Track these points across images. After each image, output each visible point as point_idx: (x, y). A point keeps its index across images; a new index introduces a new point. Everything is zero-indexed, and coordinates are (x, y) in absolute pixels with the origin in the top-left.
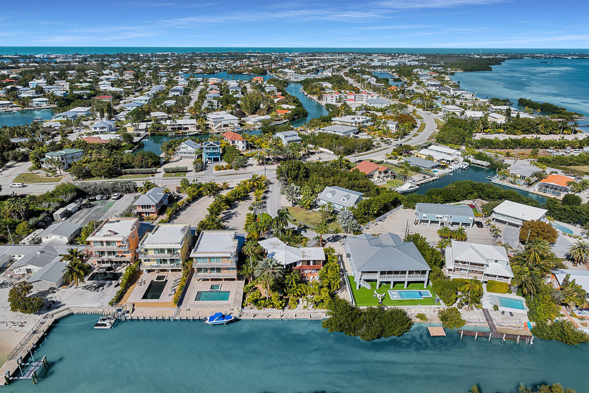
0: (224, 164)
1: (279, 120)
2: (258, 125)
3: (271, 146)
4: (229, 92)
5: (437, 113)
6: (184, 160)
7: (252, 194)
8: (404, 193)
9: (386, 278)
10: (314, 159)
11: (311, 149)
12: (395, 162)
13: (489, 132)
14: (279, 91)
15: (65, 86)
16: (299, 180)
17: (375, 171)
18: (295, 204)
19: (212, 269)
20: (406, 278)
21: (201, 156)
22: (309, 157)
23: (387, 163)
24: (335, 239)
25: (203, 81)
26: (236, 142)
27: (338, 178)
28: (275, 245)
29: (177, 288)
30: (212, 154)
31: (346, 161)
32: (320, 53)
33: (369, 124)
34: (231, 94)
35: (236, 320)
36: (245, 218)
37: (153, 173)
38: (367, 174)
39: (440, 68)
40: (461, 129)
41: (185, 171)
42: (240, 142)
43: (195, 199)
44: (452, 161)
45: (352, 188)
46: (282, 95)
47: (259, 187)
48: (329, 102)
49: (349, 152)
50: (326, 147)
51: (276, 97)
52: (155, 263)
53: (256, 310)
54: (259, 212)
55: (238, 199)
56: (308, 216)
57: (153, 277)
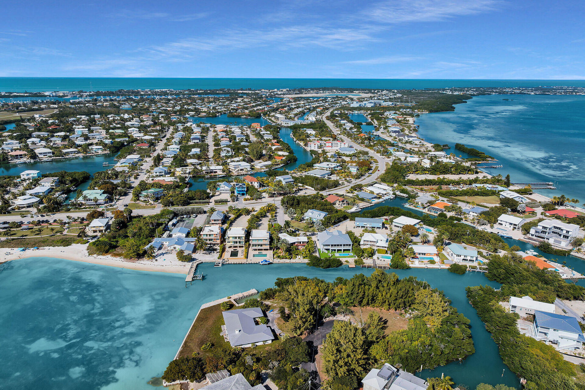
0: (248, 197)
1: (277, 165)
2: (264, 169)
3: (275, 185)
4: (236, 139)
5: (389, 158)
6: (222, 195)
7: (268, 214)
8: (352, 213)
9: (334, 248)
10: (301, 193)
11: (300, 186)
12: (351, 195)
13: (418, 173)
14: (274, 138)
15: (102, 133)
16: (294, 206)
17: (337, 201)
18: (293, 219)
19: (259, 245)
20: (342, 248)
21: (234, 192)
22: (299, 192)
23: (346, 196)
24: (313, 235)
25: (211, 127)
26: (253, 183)
27: (315, 205)
28: (285, 236)
29: (244, 253)
30: (240, 191)
31: (321, 195)
32: (306, 89)
33: (338, 169)
34: (237, 141)
35: (271, 263)
36: (267, 226)
37: (208, 203)
38: (332, 202)
39: (408, 110)
40: (397, 173)
41: (226, 201)
42: (256, 183)
43: (238, 216)
44: (385, 194)
45: (323, 210)
46: (277, 142)
47: (272, 210)
48: (313, 149)
49: (323, 189)
50: (309, 186)
51: (273, 145)
52: (232, 244)
53: (279, 260)
54: (273, 223)
55: (262, 217)
56: (299, 225)
57: (232, 249)
